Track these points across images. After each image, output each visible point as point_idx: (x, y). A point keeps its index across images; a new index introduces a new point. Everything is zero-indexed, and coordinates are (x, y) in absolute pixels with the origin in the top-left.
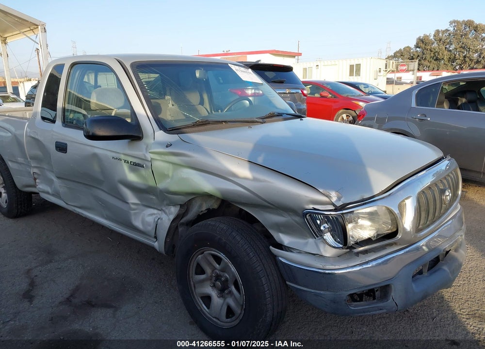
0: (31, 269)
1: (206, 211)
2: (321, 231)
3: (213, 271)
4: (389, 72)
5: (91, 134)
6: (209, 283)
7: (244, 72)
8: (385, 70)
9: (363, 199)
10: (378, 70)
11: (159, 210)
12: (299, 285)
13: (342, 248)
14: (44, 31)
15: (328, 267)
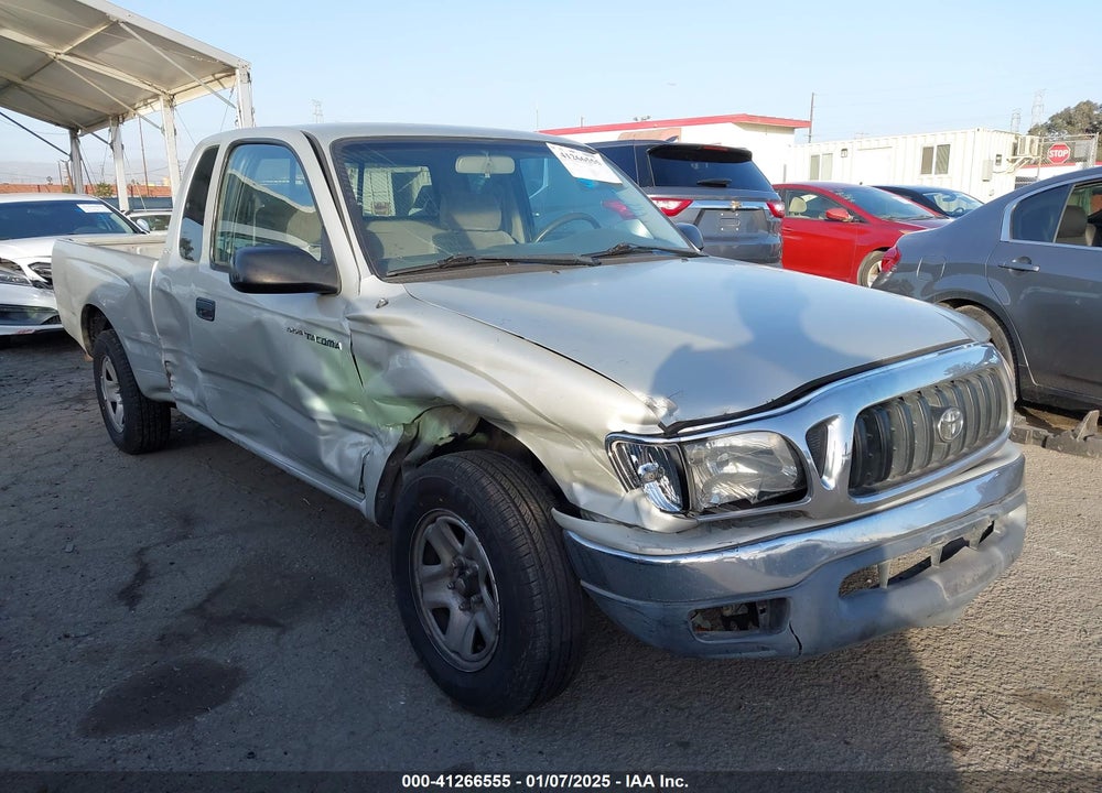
0: (147, 549)
1: (452, 439)
2: (639, 476)
3: (454, 558)
4: (1022, 162)
5: (241, 280)
6: (447, 581)
7: (582, 159)
8: (1011, 158)
9: (726, 415)
10: (994, 158)
11: (369, 435)
12: (610, 590)
13: (679, 513)
14: (247, 80)
15: (649, 551)
